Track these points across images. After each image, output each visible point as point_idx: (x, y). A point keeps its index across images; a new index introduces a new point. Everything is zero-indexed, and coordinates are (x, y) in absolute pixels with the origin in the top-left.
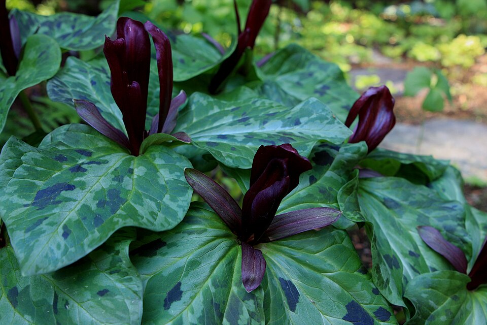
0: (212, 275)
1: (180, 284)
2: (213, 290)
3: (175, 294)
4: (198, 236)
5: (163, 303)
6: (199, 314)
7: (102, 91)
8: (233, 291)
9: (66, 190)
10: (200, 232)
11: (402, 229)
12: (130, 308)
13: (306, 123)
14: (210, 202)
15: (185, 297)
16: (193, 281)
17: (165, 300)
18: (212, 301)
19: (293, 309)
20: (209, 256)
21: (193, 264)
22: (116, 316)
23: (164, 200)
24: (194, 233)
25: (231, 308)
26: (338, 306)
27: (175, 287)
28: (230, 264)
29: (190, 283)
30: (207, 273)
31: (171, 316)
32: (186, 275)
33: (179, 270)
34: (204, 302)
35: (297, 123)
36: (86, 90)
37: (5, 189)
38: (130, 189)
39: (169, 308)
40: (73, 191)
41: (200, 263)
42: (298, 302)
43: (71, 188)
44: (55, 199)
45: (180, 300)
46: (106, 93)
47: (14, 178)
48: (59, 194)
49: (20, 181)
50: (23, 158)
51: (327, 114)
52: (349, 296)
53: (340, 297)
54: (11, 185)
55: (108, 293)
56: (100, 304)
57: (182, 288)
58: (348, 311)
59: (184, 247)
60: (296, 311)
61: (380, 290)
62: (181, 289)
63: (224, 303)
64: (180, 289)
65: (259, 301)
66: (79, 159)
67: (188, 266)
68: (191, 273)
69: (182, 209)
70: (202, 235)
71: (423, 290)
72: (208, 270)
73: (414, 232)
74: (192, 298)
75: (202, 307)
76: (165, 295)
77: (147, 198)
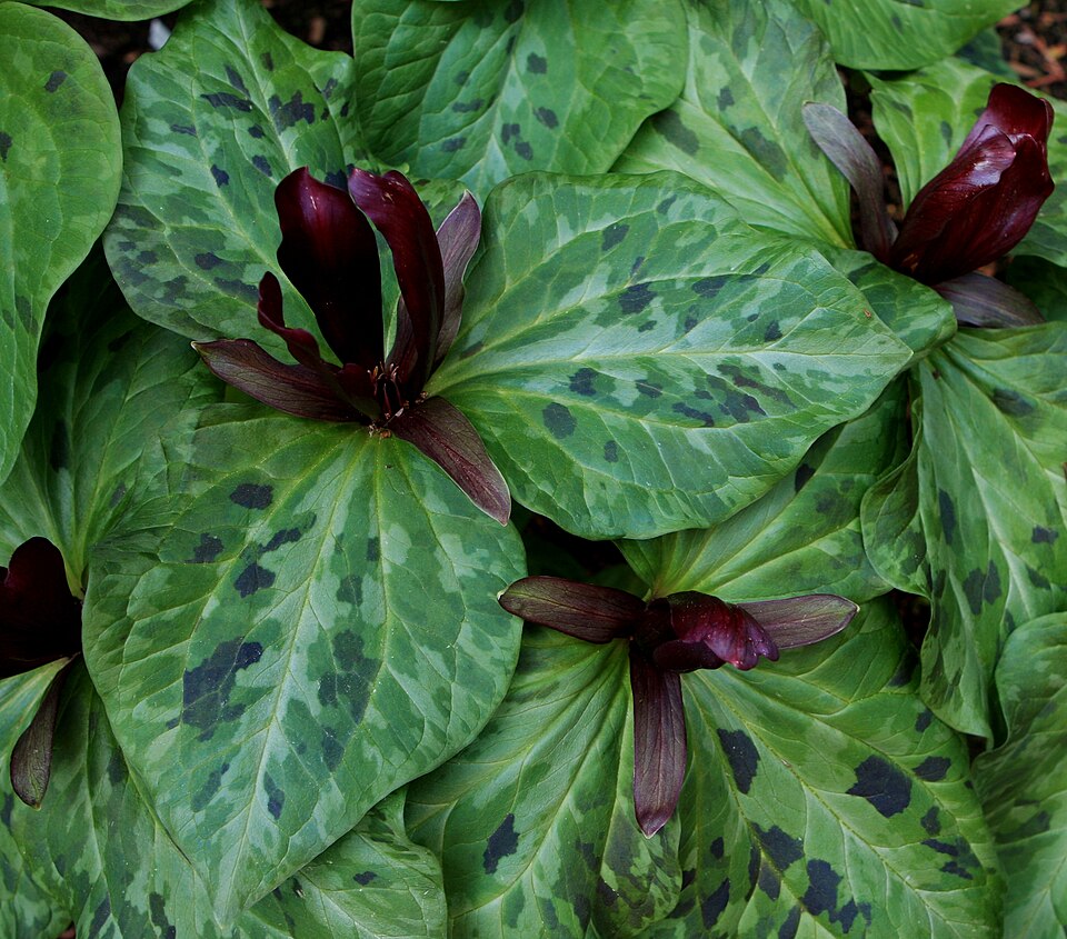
0: (576, 783)
1: (511, 819)
2: (579, 818)
3: (505, 841)
4: (540, 702)
5: (481, 859)
6: (554, 877)
7: (250, 210)
8: (619, 806)
9: (245, 666)
10: (543, 694)
11: (1027, 470)
12: (422, 904)
13: (795, 335)
14: (561, 626)
15: (523, 845)
16: (540, 808)
17: (486, 854)
18: (578, 842)
19: (744, 787)
20: (566, 743)
21: (536, 772)
22: (398, 923)
23: (461, 639)
24: (532, 699)
25: (616, 844)
26: (838, 772)
27: (502, 827)
28: (612, 748)
29: (531, 814)
30: (565, 784)
31: (501, 887)
32: (522, 798)
33: (507, 792)
34: (562, 851)
35: (772, 334)
36: (205, 218)
37: (117, 694)
38: (382, 620)
39: (494, 871)
40: (259, 664)
41: (550, 766)
42: (755, 775)
43: (251, 653)
44: (227, 698)
45: (514, 851)
46: (260, 212)
47: (127, 662)
48: (232, 682)
49: (141, 666)
50: (130, 610)
51: (848, 309)
52: (865, 749)
53: (843, 755)
54: (125, 682)
55: (375, 880)
56: (362, 898)
57: (518, 827)
58: (858, 779)
59: (512, 735)
60: (751, 792)
61: (934, 711)
62: (515, 830)
63: (602, 836)
64: (512, 828)
65: (670, 840)
66: (247, 524)
67: (525, 779)
68: (531, 792)
69: (502, 669)
70: (548, 700)
71: (1041, 651)
72: (567, 777)
73: (1055, 473)
74: (537, 844)
75: (558, 863)
76: (483, 844)
77: (422, 645)
